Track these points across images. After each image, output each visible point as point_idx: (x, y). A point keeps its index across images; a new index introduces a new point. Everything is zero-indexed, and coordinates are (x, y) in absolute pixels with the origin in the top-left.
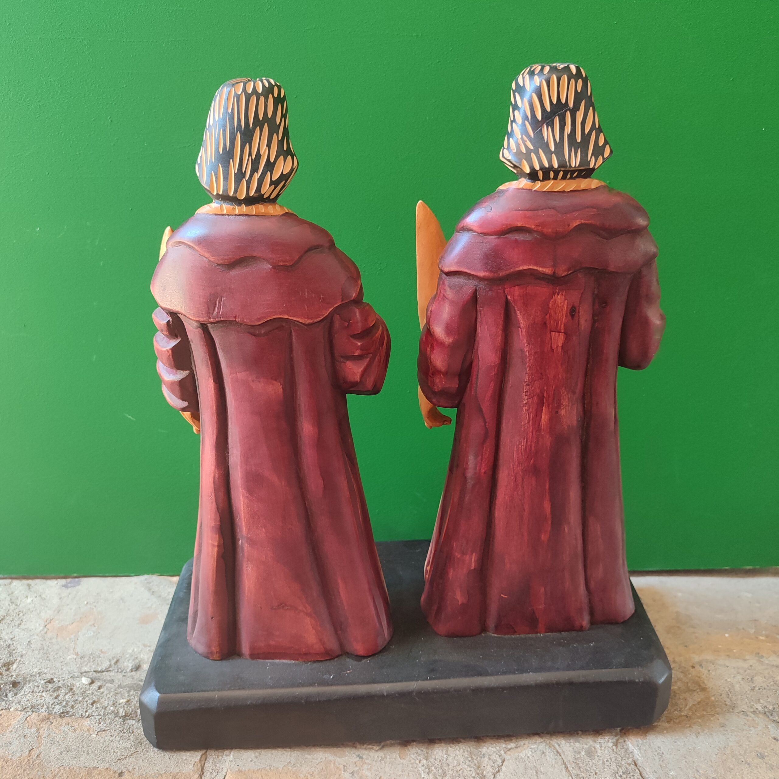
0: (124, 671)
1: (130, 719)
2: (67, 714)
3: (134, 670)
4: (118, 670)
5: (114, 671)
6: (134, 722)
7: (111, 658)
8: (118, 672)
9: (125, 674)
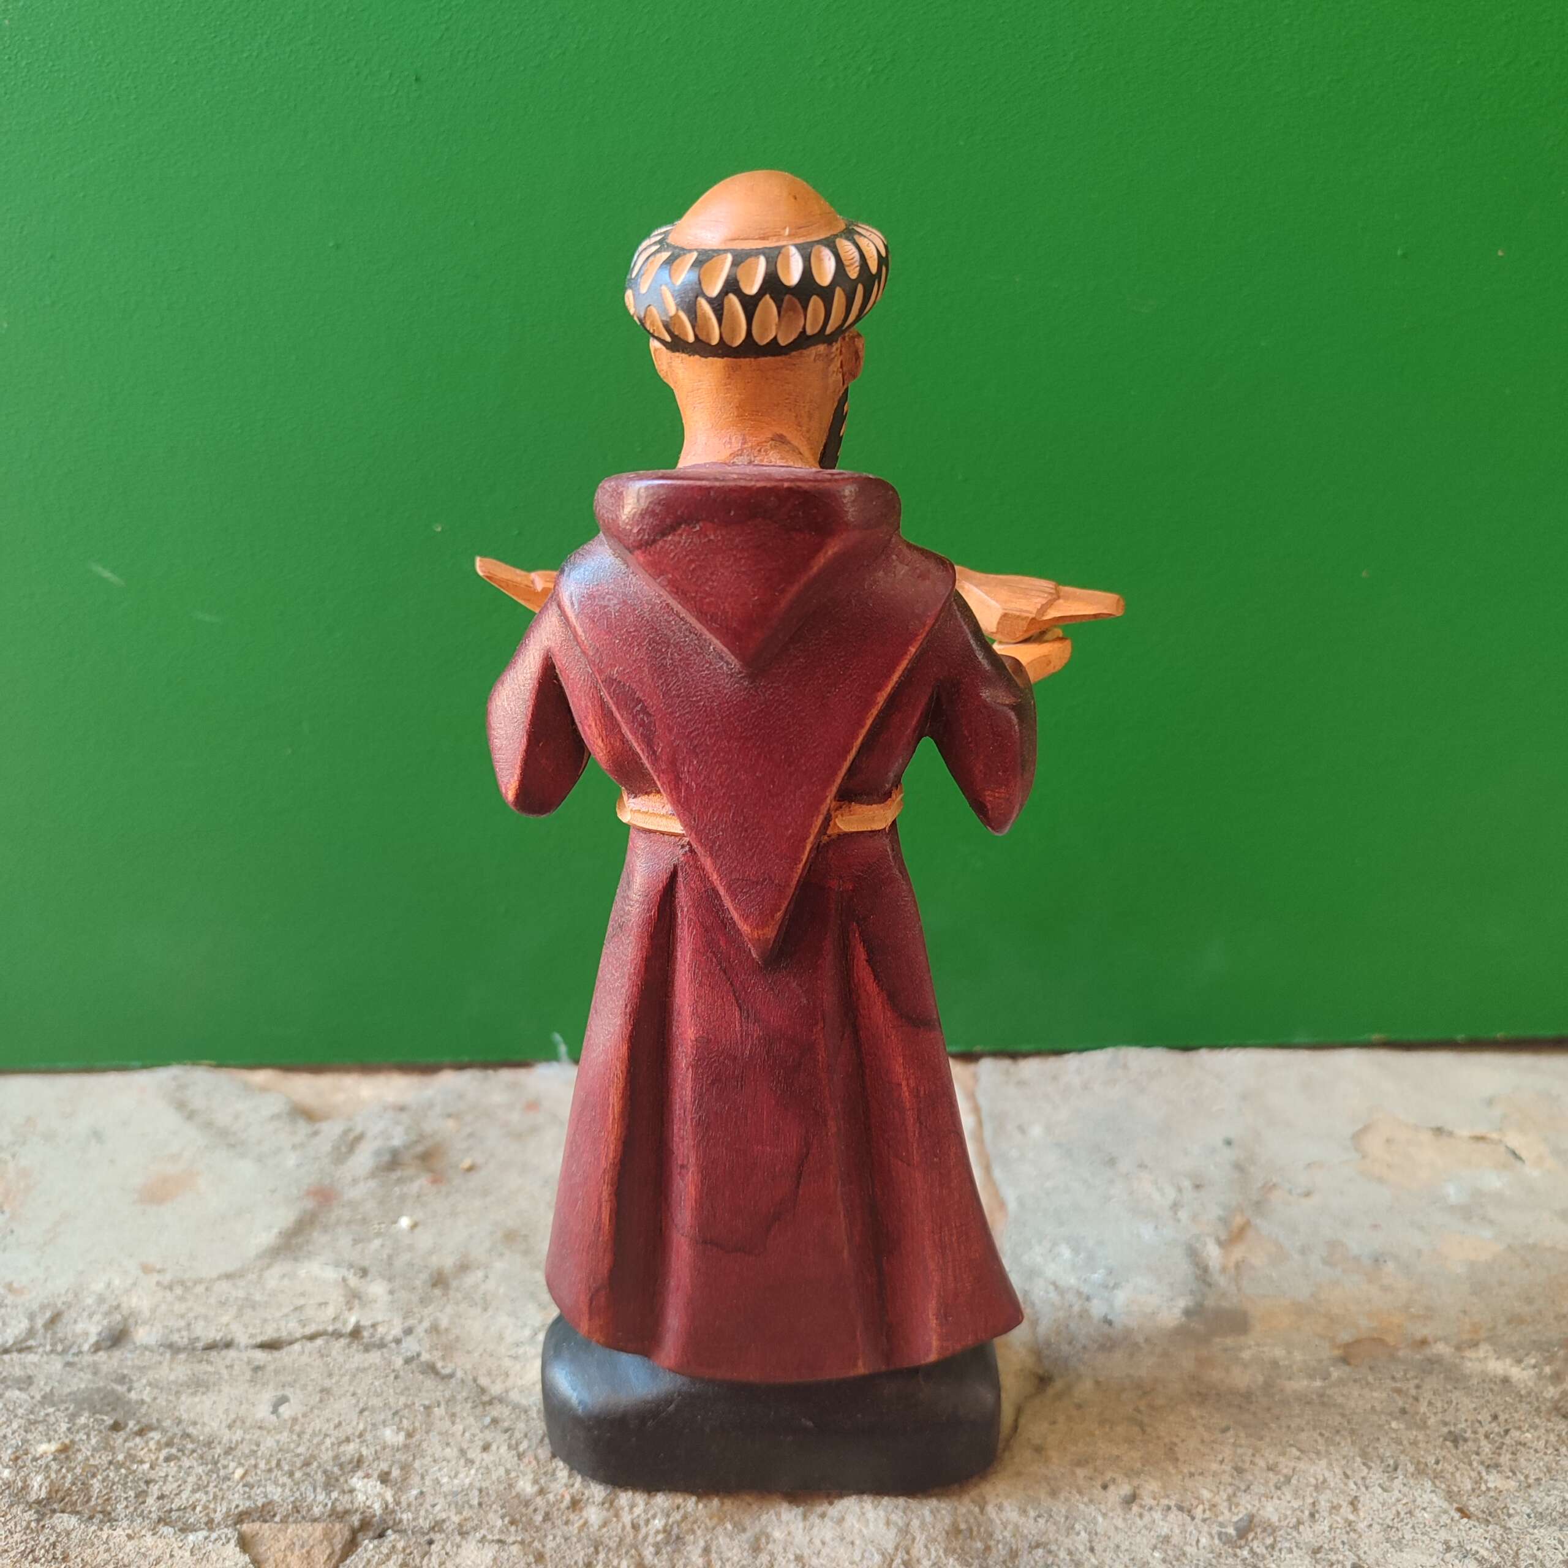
0: (74, 1350)
1: (63, 1512)
3: (103, 1345)
4: (54, 1345)
5: (41, 1350)
6: (74, 1521)
7: (35, 1307)
8: (52, 1351)
9: (76, 1359)
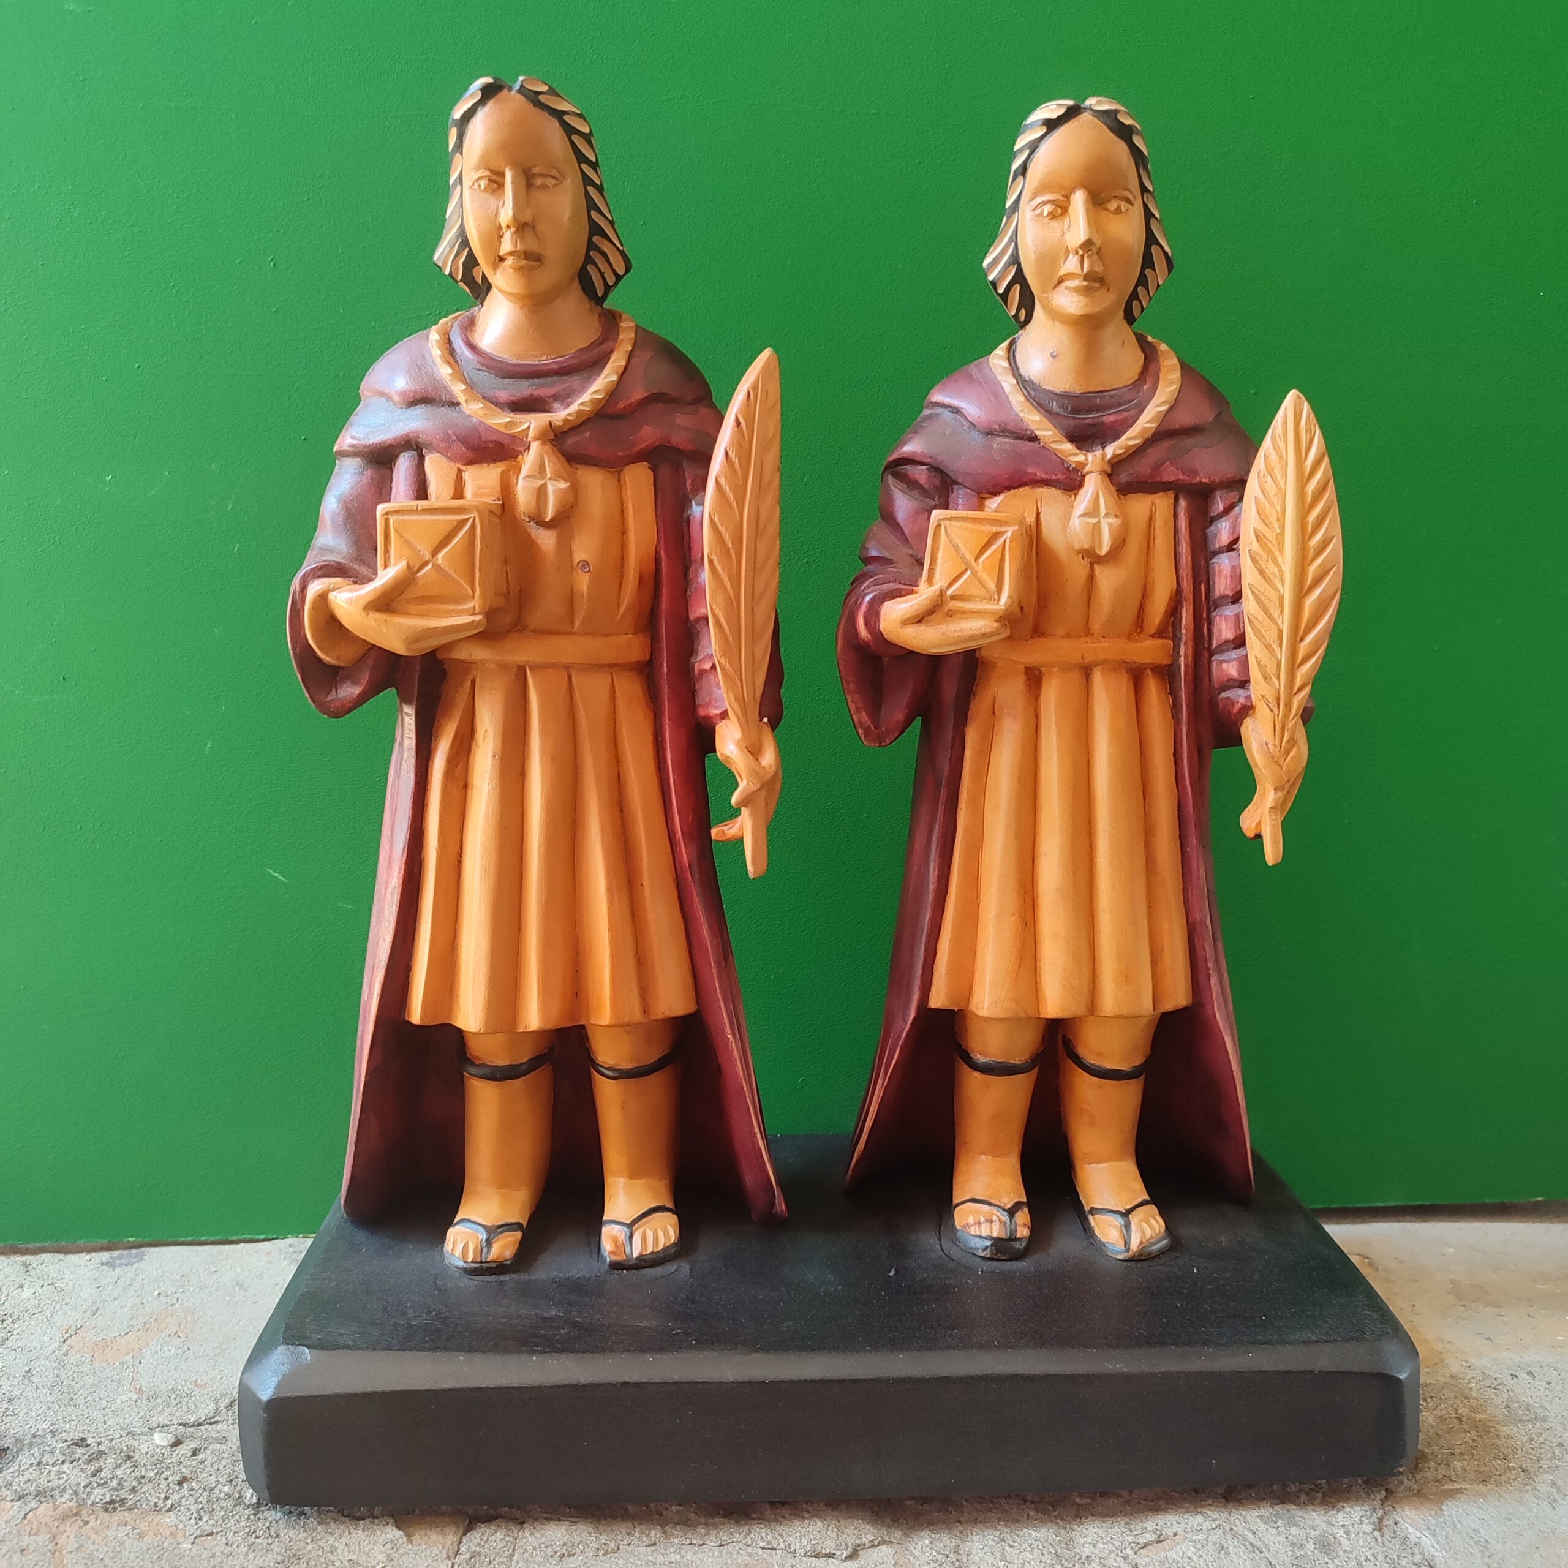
2: (120, 1506)
5: (226, 1423)
7: (217, 1396)
